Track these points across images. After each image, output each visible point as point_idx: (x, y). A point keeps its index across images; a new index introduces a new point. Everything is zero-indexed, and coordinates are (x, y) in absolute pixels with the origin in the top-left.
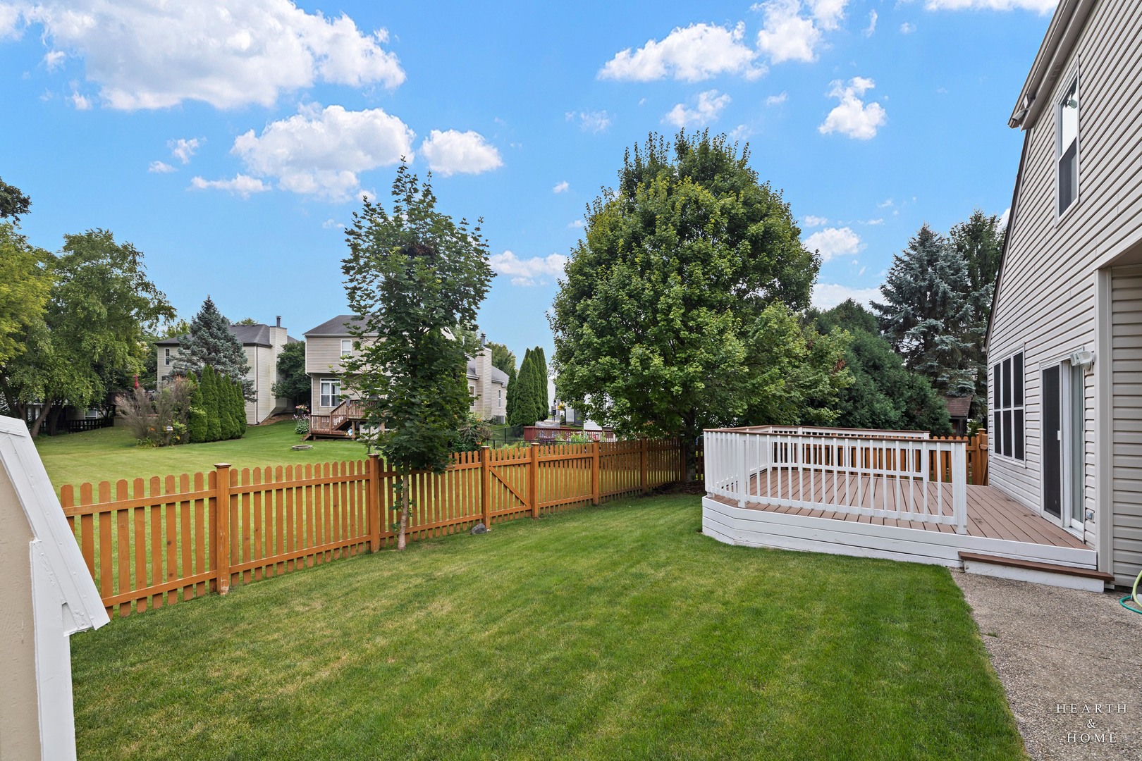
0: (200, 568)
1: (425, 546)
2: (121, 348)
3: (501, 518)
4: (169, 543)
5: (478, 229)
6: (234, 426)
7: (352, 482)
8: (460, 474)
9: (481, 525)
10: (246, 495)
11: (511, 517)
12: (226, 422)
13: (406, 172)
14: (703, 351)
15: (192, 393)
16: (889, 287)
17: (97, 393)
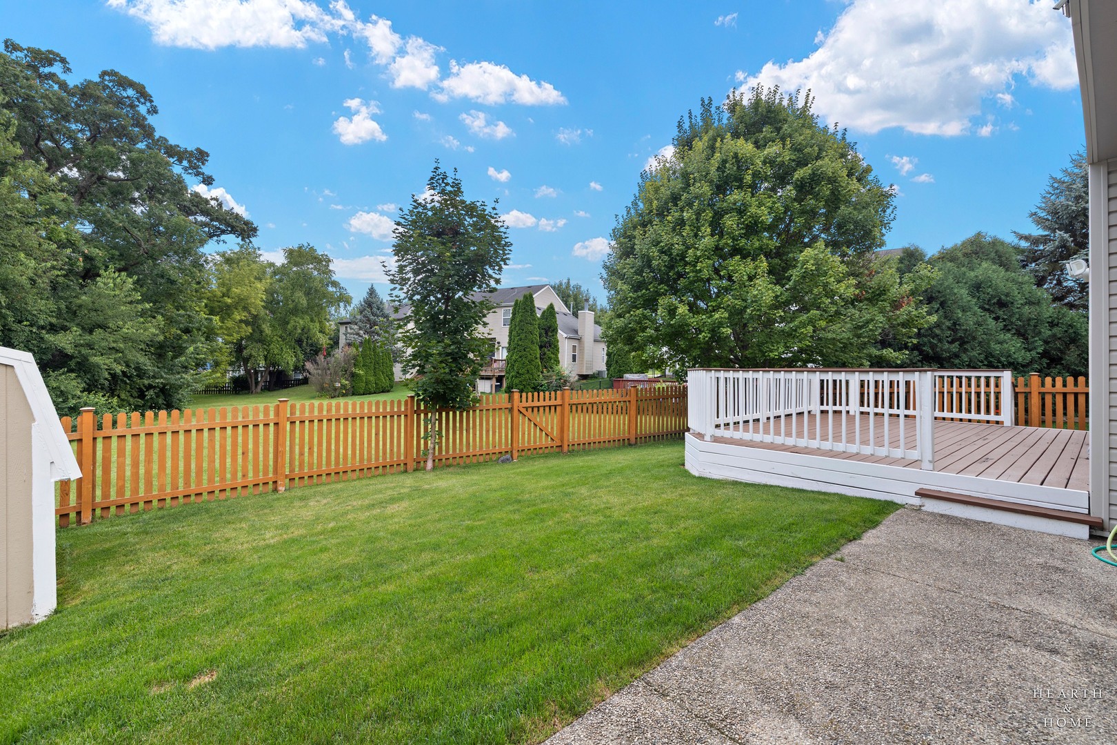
0: (266, 472)
1: (451, 470)
2: (315, 327)
3: (530, 452)
4: (243, 453)
5: (494, 209)
6: (385, 382)
7: (392, 417)
8: (491, 414)
9: (508, 456)
10: (302, 422)
11: (541, 451)
12: (379, 379)
13: (440, 171)
14: (730, 297)
15: (355, 358)
16: (1043, 214)
17: (298, 360)
